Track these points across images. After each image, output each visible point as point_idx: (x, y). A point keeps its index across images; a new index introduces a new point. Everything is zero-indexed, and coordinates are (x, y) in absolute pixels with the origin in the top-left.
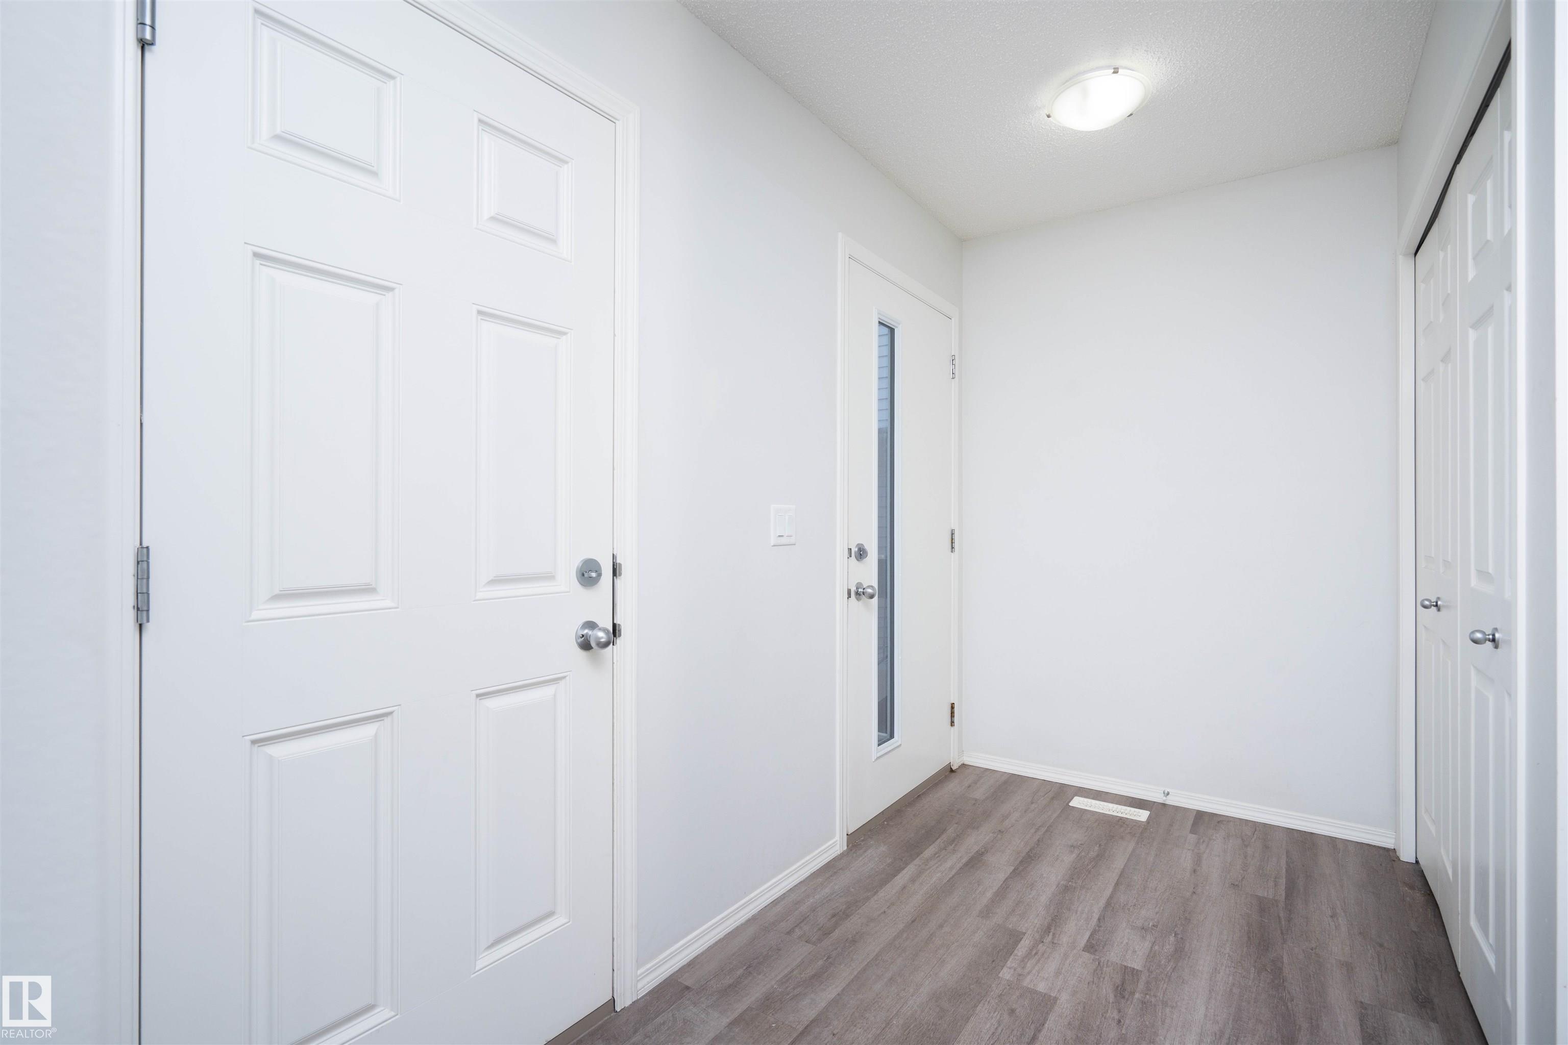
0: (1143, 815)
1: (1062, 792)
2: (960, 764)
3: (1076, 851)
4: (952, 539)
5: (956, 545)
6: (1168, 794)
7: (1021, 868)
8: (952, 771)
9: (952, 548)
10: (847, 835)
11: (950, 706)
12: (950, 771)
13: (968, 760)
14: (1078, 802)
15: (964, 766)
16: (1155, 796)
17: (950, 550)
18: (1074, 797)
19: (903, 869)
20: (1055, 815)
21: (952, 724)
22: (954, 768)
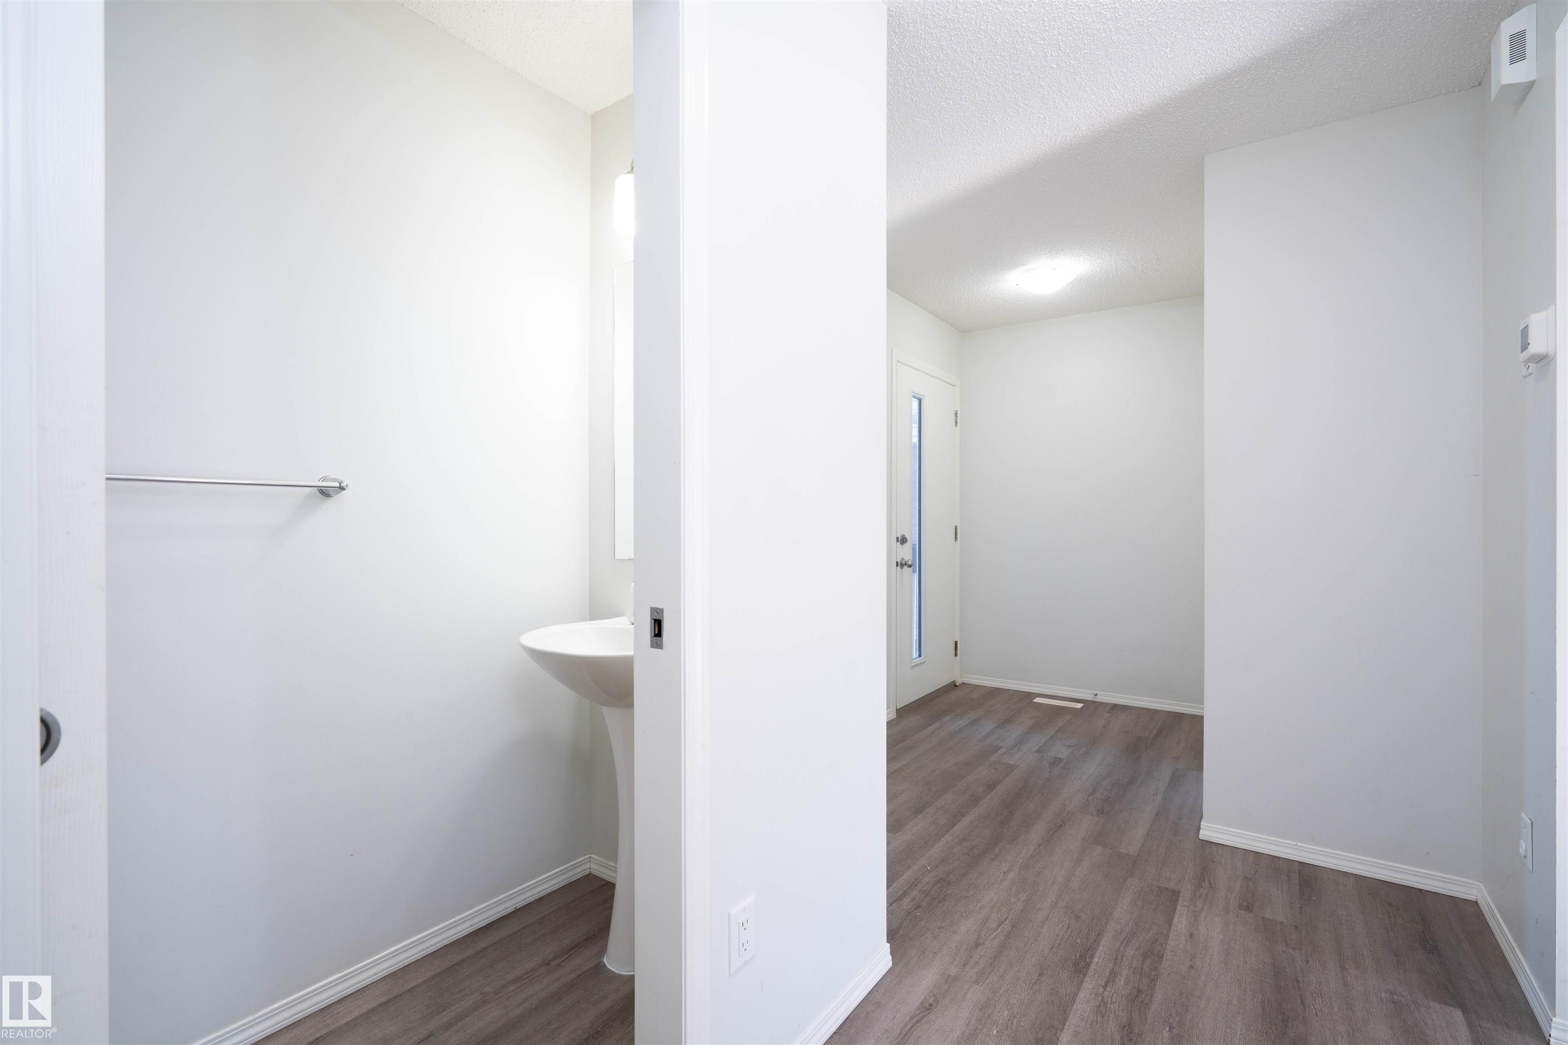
0: (1079, 706)
1: (1030, 696)
2: (961, 682)
3: (1035, 719)
4: (956, 532)
5: (958, 537)
6: (1096, 695)
7: (1001, 725)
8: (956, 686)
9: (956, 538)
10: (896, 709)
11: (954, 643)
12: (953, 686)
13: (967, 680)
14: (1038, 700)
15: (963, 683)
16: (1088, 696)
17: (954, 540)
18: (1036, 697)
19: (932, 725)
20: (1023, 706)
21: (956, 654)
22: (957, 684)
